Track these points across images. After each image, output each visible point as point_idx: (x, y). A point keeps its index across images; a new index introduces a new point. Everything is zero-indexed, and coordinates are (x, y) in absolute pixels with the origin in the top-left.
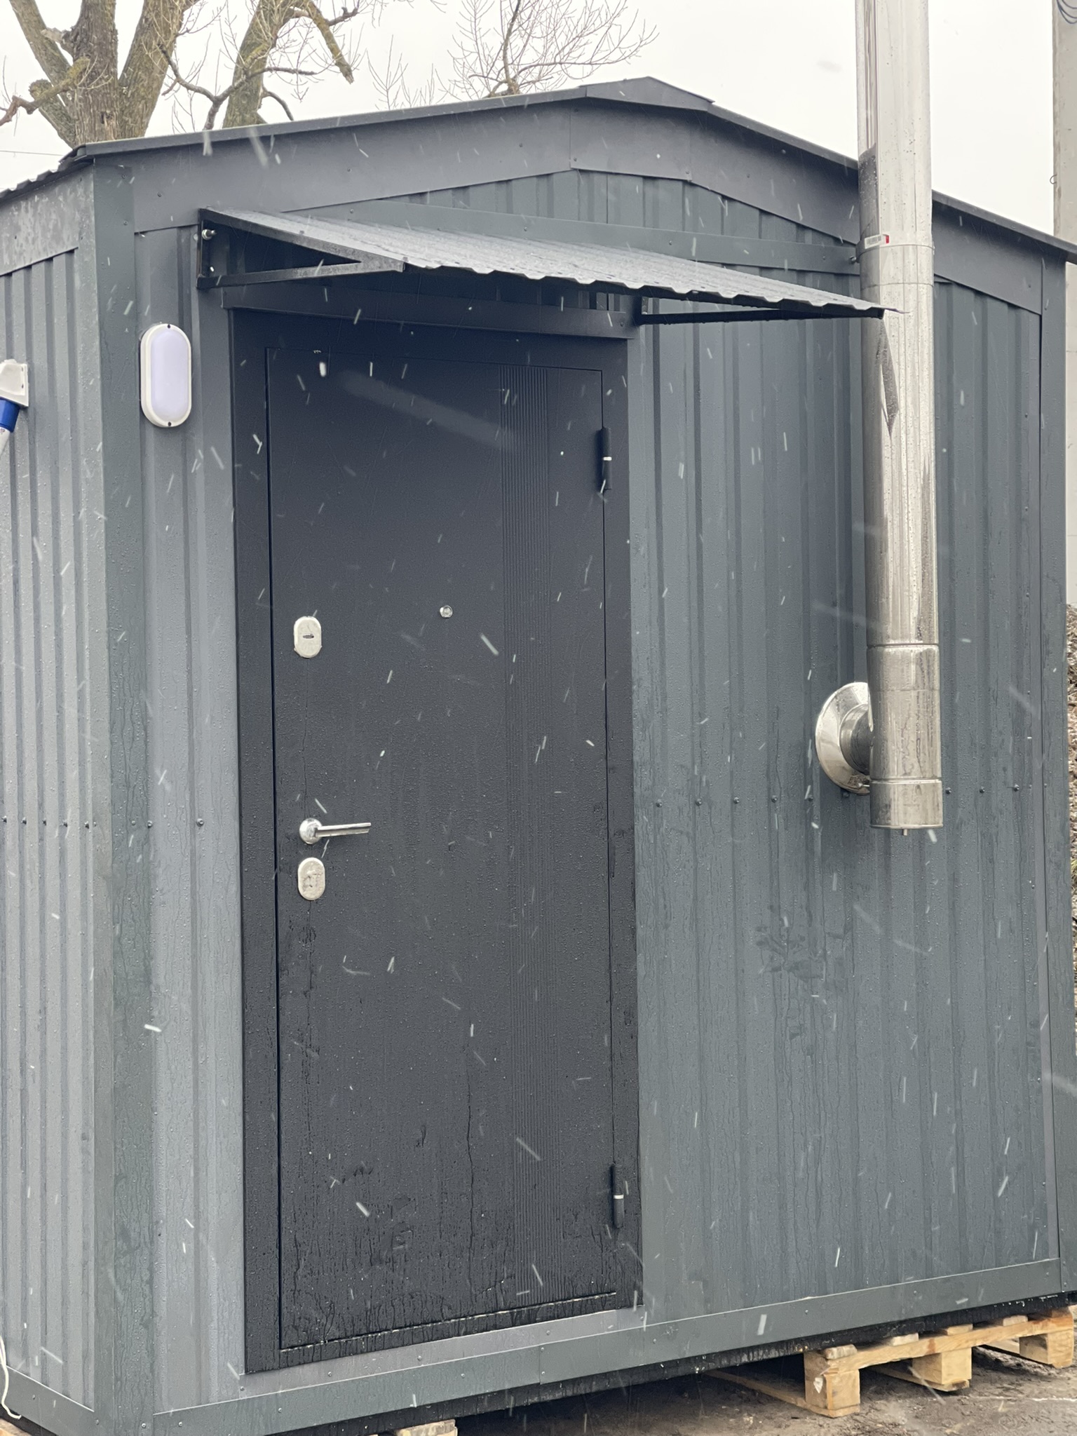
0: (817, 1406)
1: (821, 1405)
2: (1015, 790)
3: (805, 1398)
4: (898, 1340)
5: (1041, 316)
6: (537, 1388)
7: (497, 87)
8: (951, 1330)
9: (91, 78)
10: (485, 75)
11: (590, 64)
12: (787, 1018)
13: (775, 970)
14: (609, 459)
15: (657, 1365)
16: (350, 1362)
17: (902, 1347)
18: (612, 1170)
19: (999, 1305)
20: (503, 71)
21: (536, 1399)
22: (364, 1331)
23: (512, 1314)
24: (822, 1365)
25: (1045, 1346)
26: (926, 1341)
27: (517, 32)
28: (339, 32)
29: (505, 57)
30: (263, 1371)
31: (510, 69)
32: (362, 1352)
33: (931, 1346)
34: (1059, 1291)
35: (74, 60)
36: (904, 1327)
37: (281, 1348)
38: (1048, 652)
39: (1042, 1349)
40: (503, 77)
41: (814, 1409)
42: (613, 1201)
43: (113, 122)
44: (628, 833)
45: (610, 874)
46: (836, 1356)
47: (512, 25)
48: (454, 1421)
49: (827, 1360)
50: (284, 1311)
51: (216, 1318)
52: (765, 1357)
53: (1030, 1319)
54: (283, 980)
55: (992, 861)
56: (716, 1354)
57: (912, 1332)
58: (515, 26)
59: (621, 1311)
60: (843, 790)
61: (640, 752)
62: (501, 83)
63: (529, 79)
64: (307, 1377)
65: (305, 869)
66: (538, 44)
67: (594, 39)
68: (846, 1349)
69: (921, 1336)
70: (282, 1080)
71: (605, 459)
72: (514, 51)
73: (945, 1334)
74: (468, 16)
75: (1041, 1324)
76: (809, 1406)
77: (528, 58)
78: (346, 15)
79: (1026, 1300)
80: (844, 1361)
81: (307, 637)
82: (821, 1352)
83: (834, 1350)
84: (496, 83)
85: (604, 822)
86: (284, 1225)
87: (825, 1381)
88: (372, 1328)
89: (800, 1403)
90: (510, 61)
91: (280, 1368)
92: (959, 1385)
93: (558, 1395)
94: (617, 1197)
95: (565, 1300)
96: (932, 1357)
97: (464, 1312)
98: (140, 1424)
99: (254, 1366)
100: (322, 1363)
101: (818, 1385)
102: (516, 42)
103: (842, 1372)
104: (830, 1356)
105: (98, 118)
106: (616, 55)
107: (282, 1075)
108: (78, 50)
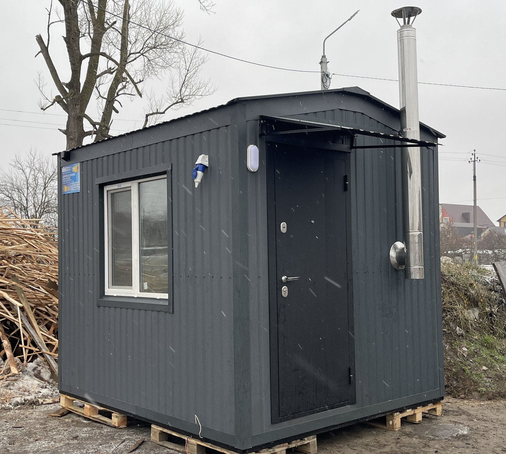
0: (390, 428)
1: (392, 428)
2: (430, 269)
3: (386, 426)
4: (408, 411)
5: (433, 151)
6: (334, 426)
7: (178, 100)
8: (418, 408)
9: (74, 95)
10: (175, 97)
11: (201, 95)
12: (385, 328)
13: (382, 316)
14: (348, 183)
15: (358, 419)
16: (294, 421)
17: (409, 412)
18: (350, 368)
19: (428, 401)
20: (180, 96)
21: (333, 429)
22: (297, 412)
23: (329, 407)
24: (392, 418)
25: (436, 411)
26: (413, 411)
27: (184, 87)
28: (138, 85)
29: (180, 93)
30: (275, 423)
31: (182, 95)
32: (297, 418)
33: (414, 412)
34: (440, 397)
35: (69, 90)
36: (409, 407)
37: (279, 417)
38: (436, 235)
39: (435, 412)
40: (180, 98)
41: (389, 429)
42: (350, 377)
43: (79, 106)
44: (351, 280)
45: (348, 291)
46: (396, 415)
47: (183, 85)
48: (316, 435)
49: (394, 416)
50: (280, 407)
51: (264, 410)
52: (381, 416)
53: (433, 404)
54: (279, 319)
55: (425, 288)
56: (371, 416)
57: (410, 409)
58: (183, 86)
59: (351, 405)
60: (396, 269)
61: (354, 259)
62: (179, 99)
63: (187, 98)
64: (285, 425)
65: (283, 289)
66: (188, 90)
67: (202, 89)
68: (398, 413)
69: (412, 409)
70: (279, 346)
71: (347, 183)
72: (183, 92)
73: (417, 409)
74: (171, 83)
75: (435, 405)
76: (387, 428)
77: (186, 93)
78: (140, 81)
79: (433, 399)
80: (397, 416)
81: (283, 228)
82: (392, 415)
83: (395, 414)
84: (178, 99)
85: (347, 277)
86: (280, 384)
87: (393, 422)
88: (299, 411)
89: (385, 427)
90: (181, 94)
91: (279, 422)
92: (420, 421)
93: (338, 428)
94: (351, 376)
95: (340, 403)
96: (414, 415)
97: (318, 407)
98: (248, 439)
99: (273, 422)
100: (288, 421)
101: (391, 423)
102: (183, 89)
103: (397, 419)
104: (394, 415)
105: (75, 105)
106: (208, 93)
107: (279, 344)
108: (70, 88)
